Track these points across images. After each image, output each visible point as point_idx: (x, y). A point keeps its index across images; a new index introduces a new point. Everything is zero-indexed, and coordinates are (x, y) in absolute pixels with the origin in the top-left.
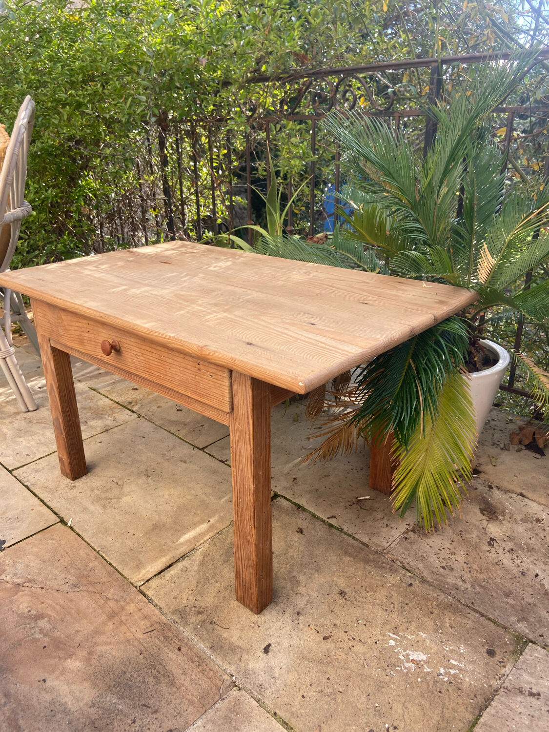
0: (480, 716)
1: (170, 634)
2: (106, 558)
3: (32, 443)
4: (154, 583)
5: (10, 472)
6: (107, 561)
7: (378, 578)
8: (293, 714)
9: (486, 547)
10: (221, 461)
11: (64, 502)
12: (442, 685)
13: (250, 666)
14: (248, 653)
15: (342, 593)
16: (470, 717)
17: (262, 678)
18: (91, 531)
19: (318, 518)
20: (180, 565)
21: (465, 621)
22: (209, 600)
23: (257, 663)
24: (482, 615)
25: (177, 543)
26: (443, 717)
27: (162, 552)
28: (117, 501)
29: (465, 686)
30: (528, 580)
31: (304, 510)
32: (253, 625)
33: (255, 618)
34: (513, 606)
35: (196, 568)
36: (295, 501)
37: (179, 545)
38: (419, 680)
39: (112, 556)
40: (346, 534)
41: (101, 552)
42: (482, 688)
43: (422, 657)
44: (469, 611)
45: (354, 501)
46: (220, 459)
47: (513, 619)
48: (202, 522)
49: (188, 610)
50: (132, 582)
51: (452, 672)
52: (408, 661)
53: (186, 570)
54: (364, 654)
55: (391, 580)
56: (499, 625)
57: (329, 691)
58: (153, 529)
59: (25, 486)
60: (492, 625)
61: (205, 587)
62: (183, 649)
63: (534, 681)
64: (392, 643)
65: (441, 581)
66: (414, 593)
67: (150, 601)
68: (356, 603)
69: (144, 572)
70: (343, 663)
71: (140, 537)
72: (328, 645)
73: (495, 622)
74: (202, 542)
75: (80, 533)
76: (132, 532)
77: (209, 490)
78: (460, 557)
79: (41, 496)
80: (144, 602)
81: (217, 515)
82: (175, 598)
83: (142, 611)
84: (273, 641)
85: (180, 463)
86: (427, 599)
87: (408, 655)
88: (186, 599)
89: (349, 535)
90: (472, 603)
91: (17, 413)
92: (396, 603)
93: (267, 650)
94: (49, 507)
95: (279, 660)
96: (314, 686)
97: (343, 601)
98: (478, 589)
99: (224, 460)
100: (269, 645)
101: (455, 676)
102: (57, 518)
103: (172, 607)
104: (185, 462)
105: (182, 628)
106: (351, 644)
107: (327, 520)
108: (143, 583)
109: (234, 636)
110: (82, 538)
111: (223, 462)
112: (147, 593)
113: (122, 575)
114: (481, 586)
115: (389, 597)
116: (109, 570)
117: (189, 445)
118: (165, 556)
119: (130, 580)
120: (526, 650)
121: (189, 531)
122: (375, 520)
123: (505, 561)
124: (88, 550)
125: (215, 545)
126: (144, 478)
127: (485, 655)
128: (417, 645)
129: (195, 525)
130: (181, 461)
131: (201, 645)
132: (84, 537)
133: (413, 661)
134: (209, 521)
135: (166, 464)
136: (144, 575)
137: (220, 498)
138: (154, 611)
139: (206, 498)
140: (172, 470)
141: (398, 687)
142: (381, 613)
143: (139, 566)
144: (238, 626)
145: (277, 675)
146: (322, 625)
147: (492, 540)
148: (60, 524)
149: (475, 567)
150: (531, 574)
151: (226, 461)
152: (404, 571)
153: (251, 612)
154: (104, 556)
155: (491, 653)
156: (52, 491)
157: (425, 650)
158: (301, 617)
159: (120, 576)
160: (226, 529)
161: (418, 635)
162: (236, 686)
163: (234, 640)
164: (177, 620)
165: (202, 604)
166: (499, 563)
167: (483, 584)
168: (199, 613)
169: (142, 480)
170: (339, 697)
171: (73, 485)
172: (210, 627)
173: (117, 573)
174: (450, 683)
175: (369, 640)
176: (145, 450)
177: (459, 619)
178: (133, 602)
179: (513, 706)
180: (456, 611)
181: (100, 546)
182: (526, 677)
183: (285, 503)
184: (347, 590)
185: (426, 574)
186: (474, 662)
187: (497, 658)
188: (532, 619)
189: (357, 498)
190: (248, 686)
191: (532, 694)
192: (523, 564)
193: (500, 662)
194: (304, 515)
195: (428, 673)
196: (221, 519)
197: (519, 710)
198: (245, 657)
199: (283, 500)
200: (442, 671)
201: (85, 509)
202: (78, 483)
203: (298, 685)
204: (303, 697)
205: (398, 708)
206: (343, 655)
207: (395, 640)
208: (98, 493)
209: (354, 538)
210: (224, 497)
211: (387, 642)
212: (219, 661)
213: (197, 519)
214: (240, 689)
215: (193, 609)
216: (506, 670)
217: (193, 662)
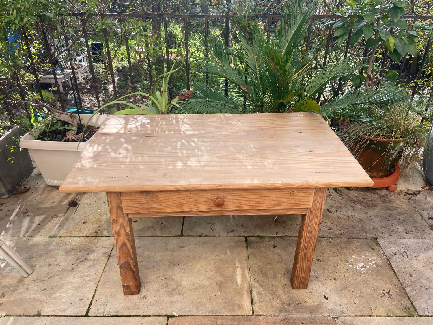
0: (394, 270)
1: (292, 321)
2: (220, 315)
3: (70, 292)
4: (256, 308)
5: (87, 315)
6: (223, 316)
7: (320, 247)
8: (360, 311)
9: (330, 214)
10: (199, 236)
11: (153, 307)
12: (376, 268)
13: (330, 308)
14: (323, 304)
15: (318, 260)
16: (392, 272)
17: (338, 308)
18: (193, 309)
19: (272, 237)
20: (254, 293)
21: (356, 244)
22: (285, 297)
23: (330, 305)
24: (357, 239)
25: (239, 285)
26: (388, 278)
27: (239, 293)
28: (182, 287)
29: (381, 264)
30: (352, 219)
31: (264, 237)
32: (311, 294)
33: (308, 291)
34: (359, 230)
35: (262, 289)
36: (256, 235)
37: (241, 285)
38: (370, 272)
39: (222, 312)
40: (289, 237)
41: (213, 315)
42: (384, 262)
43: (362, 264)
44: (353, 239)
45: (275, 222)
46: (198, 235)
47: (364, 234)
48: (235, 269)
49: (283, 307)
50: (248, 315)
51: (373, 262)
52: (361, 268)
53: (259, 293)
54: (350, 276)
55: (323, 244)
56: (364, 239)
57: (358, 295)
58: (220, 287)
59: (112, 316)
60: (363, 240)
61: (276, 294)
62: (303, 322)
63: (391, 250)
64: (351, 266)
65: (334, 235)
66: (334, 244)
67: (266, 316)
68: (326, 260)
69: (246, 307)
70: (349, 283)
71: (220, 294)
72: (339, 281)
73: (362, 239)
74: (248, 277)
75: (189, 314)
76: (213, 295)
77: (217, 253)
78: (329, 223)
79: (135, 314)
80: (265, 318)
81: (236, 262)
82: (273, 307)
83: (269, 322)
84: (324, 294)
85: (182, 249)
86: (340, 244)
87: (359, 266)
88: (277, 304)
89: (291, 237)
90: (350, 236)
91: (21, 281)
92: (335, 252)
93: (326, 298)
94: (149, 316)
95: (334, 298)
96: (353, 297)
97: (322, 263)
98: (346, 230)
99: (201, 235)
100: (325, 296)
101: (375, 263)
102: (164, 317)
103: (277, 311)
104: (184, 247)
105: (291, 316)
106: (343, 275)
107: (276, 236)
108: (252, 312)
109: (311, 303)
110: (194, 316)
111: (201, 236)
112: (260, 314)
113: (240, 316)
114: (345, 229)
115: (331, 251)
116: (230, 318)
117: (172, 237)
118: (243, 294)
119: (245, 315)
120: (379, 242)
121: (236, 276)
122: (291, 225)
123: (340, 216)
124: (206, 318)
125: (254, 275)
126: (176, 267)
127: (373, 251)
128: (357, 261)
129: (234, 272)
130: (181, 247)
131: (306, 315)
132: (194, 315)
133: (362, 267)
134: (238, 266)
135: (175, 253)
136: (248, 308)
137: (226, 253)
138: (273, 318)
139: (220, 258)
140: (184, 254)
141: (370, 278)
142: (336, 258)
143: (240, 307)
144: (307, 298)
145: (340, 303)
146: (328, 276)
147: (328, 210)
148: (170, 319)
149: (336, 223)
150: (350, 216)
151: (203, 234)
152: (323, 239)
153: (304, 290)
154: (218, 314)
155: (373, 249)
156: (136, 306)
157: (360, 261)
158: (319, 278)
159: (239, 317)
160: (248, 265)
161: (353, 258)
162: (335, 318)
163: (313, 304)
164: (286, 314)
165: (285, 301)
166: (339, 218)
167: (344, 227)
168: (289, 304)
169: (176, 269)
170: (362, 294)
171: (142, 296)
172: (299, 306)
173: (236, 317)
174: (377, 266)
175: (345, 270)
176: (152, 253)
177: (354, 244)
178: (261, 322)
179: (396, 261)
180: (351, 242)
181: (209, 312)
182: (388, 250)
183: (254, 239)
184: (318, 258)
185: (328, 235)
186: (373, 256)
187: (376, 249)
188: (368, 231)
189: (274, 220)
190: (338, 315)
191: (395, 254)
192: (345, 214)
193: (378, 250)
194: (267, 239)
195: (370, 268)
196: (241, 262)
197: (398, 261)
198: (324, 306)
199: (251, 238)
200: (371, 264)
201: (171, 302)
202: (144, 292)
203: (349, 301)
204: (355, 303)
205: (377, 284)
206: (345, 281)
207: (350, 264)
208: (164, 290)
209: (294, 237)
210: (227, 251)
211: (349, 266)
212: (319, 315)
213: (231, 269)
214: (337, 318)
215: (284, 305)
216: (382, 252)
217: (313, 323)
